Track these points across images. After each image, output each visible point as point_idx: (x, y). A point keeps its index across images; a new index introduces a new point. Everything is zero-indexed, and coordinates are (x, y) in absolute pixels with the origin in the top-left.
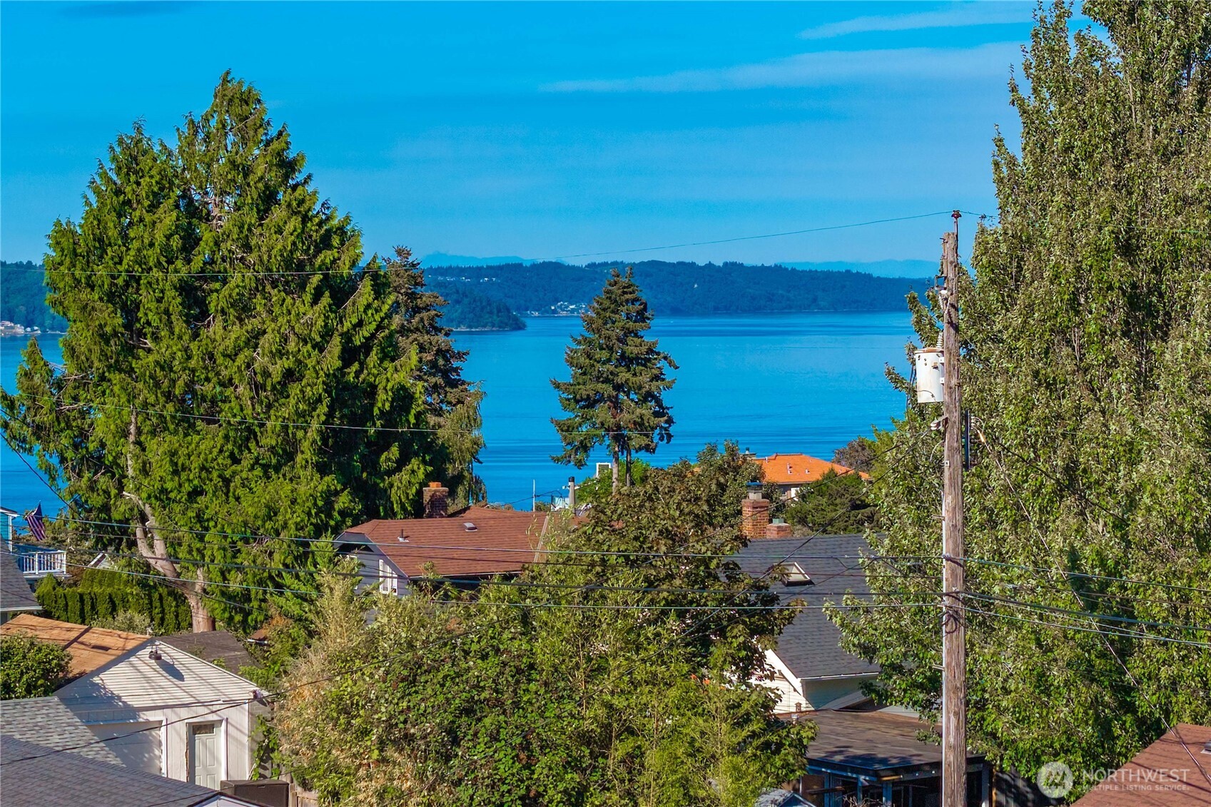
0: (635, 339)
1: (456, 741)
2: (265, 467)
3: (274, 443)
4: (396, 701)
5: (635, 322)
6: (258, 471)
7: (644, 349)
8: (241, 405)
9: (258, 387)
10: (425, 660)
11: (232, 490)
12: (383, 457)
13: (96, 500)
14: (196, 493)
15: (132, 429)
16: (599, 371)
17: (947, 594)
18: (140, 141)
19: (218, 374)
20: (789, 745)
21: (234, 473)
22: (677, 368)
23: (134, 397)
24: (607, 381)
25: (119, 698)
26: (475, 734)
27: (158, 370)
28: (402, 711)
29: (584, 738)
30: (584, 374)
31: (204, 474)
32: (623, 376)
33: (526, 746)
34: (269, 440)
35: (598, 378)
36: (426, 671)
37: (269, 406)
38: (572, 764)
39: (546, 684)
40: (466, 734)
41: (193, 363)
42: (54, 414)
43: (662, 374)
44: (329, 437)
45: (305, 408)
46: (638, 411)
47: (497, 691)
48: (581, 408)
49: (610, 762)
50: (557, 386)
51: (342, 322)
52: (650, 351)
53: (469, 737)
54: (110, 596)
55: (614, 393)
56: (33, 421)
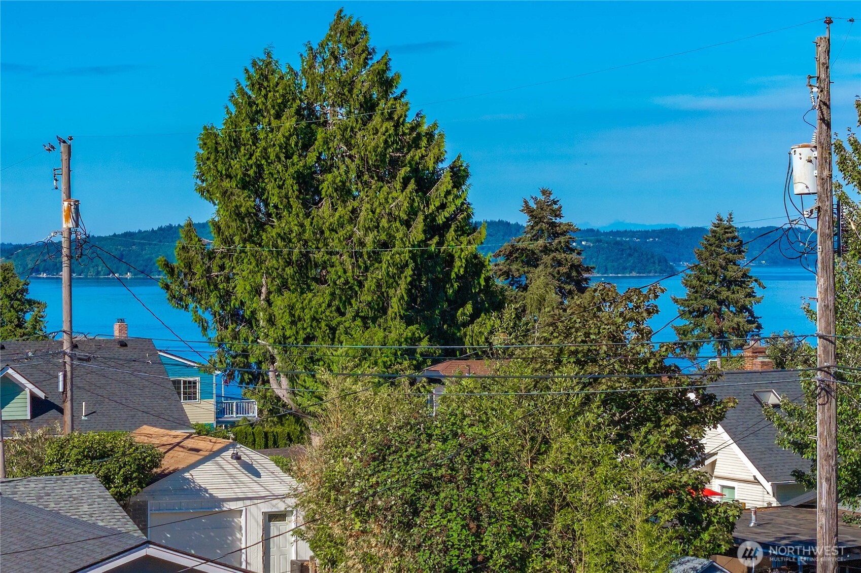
0: (734, 267)
1: (416, 513)
2: (364, 319)
3: (370, 299)
4: (367, 477)
5: (734, 254)
6: (359, 322)
7: (740, 274)
8: (344, 269)
9: (357, 255)
10: (393, 442)
11: (337, 336)
12: (459, 312)
13: (238, 346)
14: (309, 339)
15: (264, 290)
16: (707, 291)
17: (820, 369)
18: (270, 63)
19: (326, 245)
20: (718, 523)
21: (339, 323)
22: (765, 288)
23: (262, 263)
24: (712, 297)
25: (206, 490)
26: (433, 507)
27: (279, 241)
28: (372, 486)
29: (529, 511)
30: (696, 292)
31: (314, 324)
32: (725, 294)
33: (477, 518)
34: (366, 297)
35: (706, 295)
36: (394, 452)
37: (367, 269)
38: (516, 533)
39: (497, 464)
40: (424, 506)
41: (306, 236)
42: (205, 279)
43: (753, 292)
44: (417, 297)
45: (395, 271)
46: (736, 319)
47: (452, 470)
48: (693, 317)
49: (552, 532)
50: (676, 301)
51: (428, 206)
52: (745, 275)
53: (427, 509)
54: (288, 434)
55: (718, 307)
56: (189, 285)
